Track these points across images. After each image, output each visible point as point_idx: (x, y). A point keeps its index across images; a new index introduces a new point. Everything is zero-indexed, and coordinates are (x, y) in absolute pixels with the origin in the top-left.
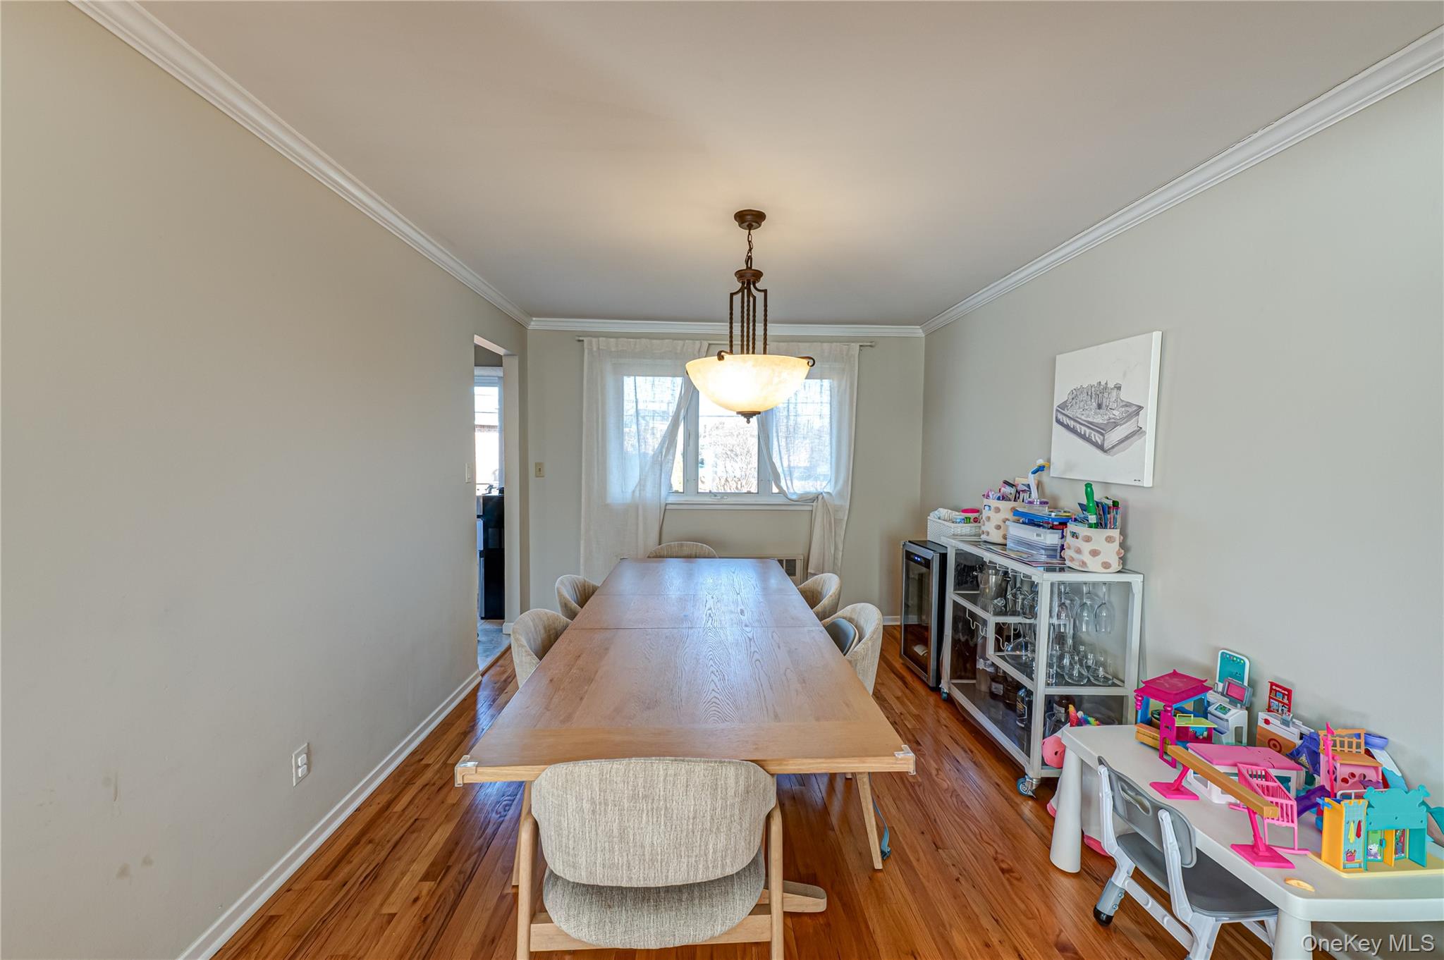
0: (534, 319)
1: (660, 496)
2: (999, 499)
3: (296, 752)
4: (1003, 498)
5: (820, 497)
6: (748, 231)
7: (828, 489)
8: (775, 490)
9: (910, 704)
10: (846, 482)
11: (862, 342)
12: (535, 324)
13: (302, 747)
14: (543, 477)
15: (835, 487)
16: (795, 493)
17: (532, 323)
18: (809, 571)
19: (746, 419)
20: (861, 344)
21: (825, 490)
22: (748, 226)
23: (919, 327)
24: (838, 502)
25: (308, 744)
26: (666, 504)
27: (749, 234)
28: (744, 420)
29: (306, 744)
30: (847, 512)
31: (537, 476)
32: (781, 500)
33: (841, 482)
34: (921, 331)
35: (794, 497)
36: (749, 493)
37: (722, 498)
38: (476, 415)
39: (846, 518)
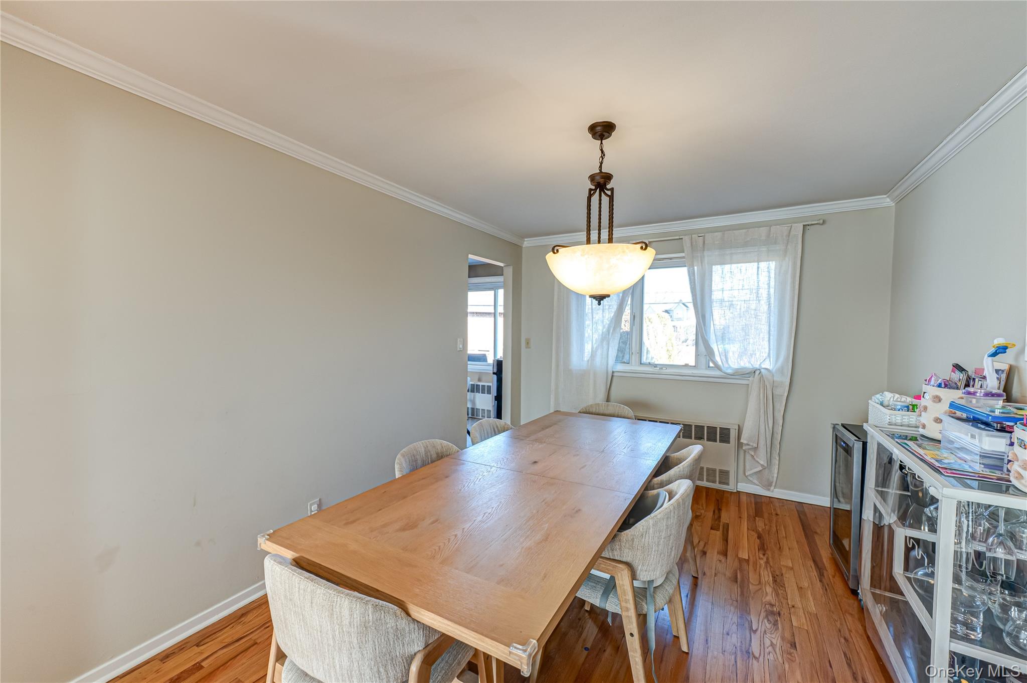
0: (526, 239)
1: (607, 364)
2: (939, 386)
3: (311, 503)
4: (946, 386)
5: (757, 372)
6: (600, 141)
7: (767, 365)
8: (711, 365)
9: (811, 599)
10: (787, 359)
11: (804, 222)
12: (527, 243)
13: (315, 500)
14: (530, 348)
15: (776, 364)
16: (730, 367)
17: (525, 243)
18: (742, 441)
19: (597, 302)
20: (805, 224)
21: (763, 366)
22: (600, 136)
23: (885, 196)
24: (777, 378)
25: (320, 500)
26: (613, 372)
27: (602, 143)
28: (595, 302)
29: (318, 499)
30: (787, 389)
31: (526, 348)
32: (717, 373)
33: (781, 359)
34: (888, 200)
35: (729, 371)
36: (686, 365)
37: (662, 369)
38: (469, 307)
39: (786, 394)
